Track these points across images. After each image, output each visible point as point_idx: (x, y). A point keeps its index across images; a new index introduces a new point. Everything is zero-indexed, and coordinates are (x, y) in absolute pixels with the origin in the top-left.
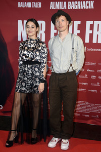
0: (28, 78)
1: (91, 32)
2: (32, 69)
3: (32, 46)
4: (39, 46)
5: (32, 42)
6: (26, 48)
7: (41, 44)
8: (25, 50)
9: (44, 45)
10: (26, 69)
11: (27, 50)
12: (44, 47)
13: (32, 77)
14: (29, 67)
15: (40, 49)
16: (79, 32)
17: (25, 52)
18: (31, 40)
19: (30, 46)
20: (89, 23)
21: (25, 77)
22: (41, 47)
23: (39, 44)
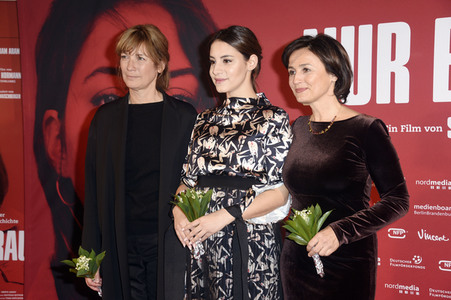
3: (236, 120)
4: (262, 121)
5: (237, 107)
6: (215, 129)
7: (268, 115)
8: (208, 137)
11: (216, 137)
12: (278, 126)
14: (214, 196)
15: (263, 130)
17: (210, 144)
18: (233, 100)
19: (227, 123)
22: (266, 126)
23: (260, 114)
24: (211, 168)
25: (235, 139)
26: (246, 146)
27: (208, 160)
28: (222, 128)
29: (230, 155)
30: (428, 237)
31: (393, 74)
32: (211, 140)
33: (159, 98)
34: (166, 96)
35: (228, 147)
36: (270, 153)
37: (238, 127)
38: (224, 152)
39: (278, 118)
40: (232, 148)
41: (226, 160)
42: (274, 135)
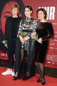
3: (29, 21)
4: (33, 22)
5: (28, 19)
6: (25, 23)
7: (34, 21)
8: (24, 24)
11: (26, 24)
12: (36, 22)
14: (26, 33)
17: (25, 25)
19: (27, 21)
23: (33, 20)
24: (25, 29)
26: (31, 25)
27: (25, 28)
28: (26, 22)
29: (28, 27)
30: (56, 40)
31: (52, 15)
32: (25, 24)
33: (17, 17)
34: (18, 16)
37: (29, 22)
38: (27, 26)
39: (36, 21)
40: (29, 26)
41: (28, 28)
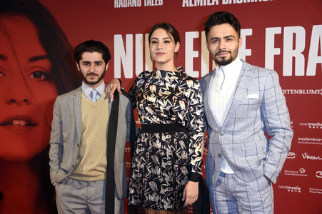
0: (163, 170)
1: (277, 51)
2: (172, 143)
4: (186, 88)
8: (150, 93)
9: (197, 87)
10: (158, 145)
11: (156, 94)
13: (173, 164)
14: (164, 138)
16: (249, 52)
20: (271, 33)
21: (154, 165)
22: (189, 91)
25: (170, 98)
28: (158, 87)
29: (168, 108)
35: (166, 103)
36: (192, 110)
42: (194, 98)
